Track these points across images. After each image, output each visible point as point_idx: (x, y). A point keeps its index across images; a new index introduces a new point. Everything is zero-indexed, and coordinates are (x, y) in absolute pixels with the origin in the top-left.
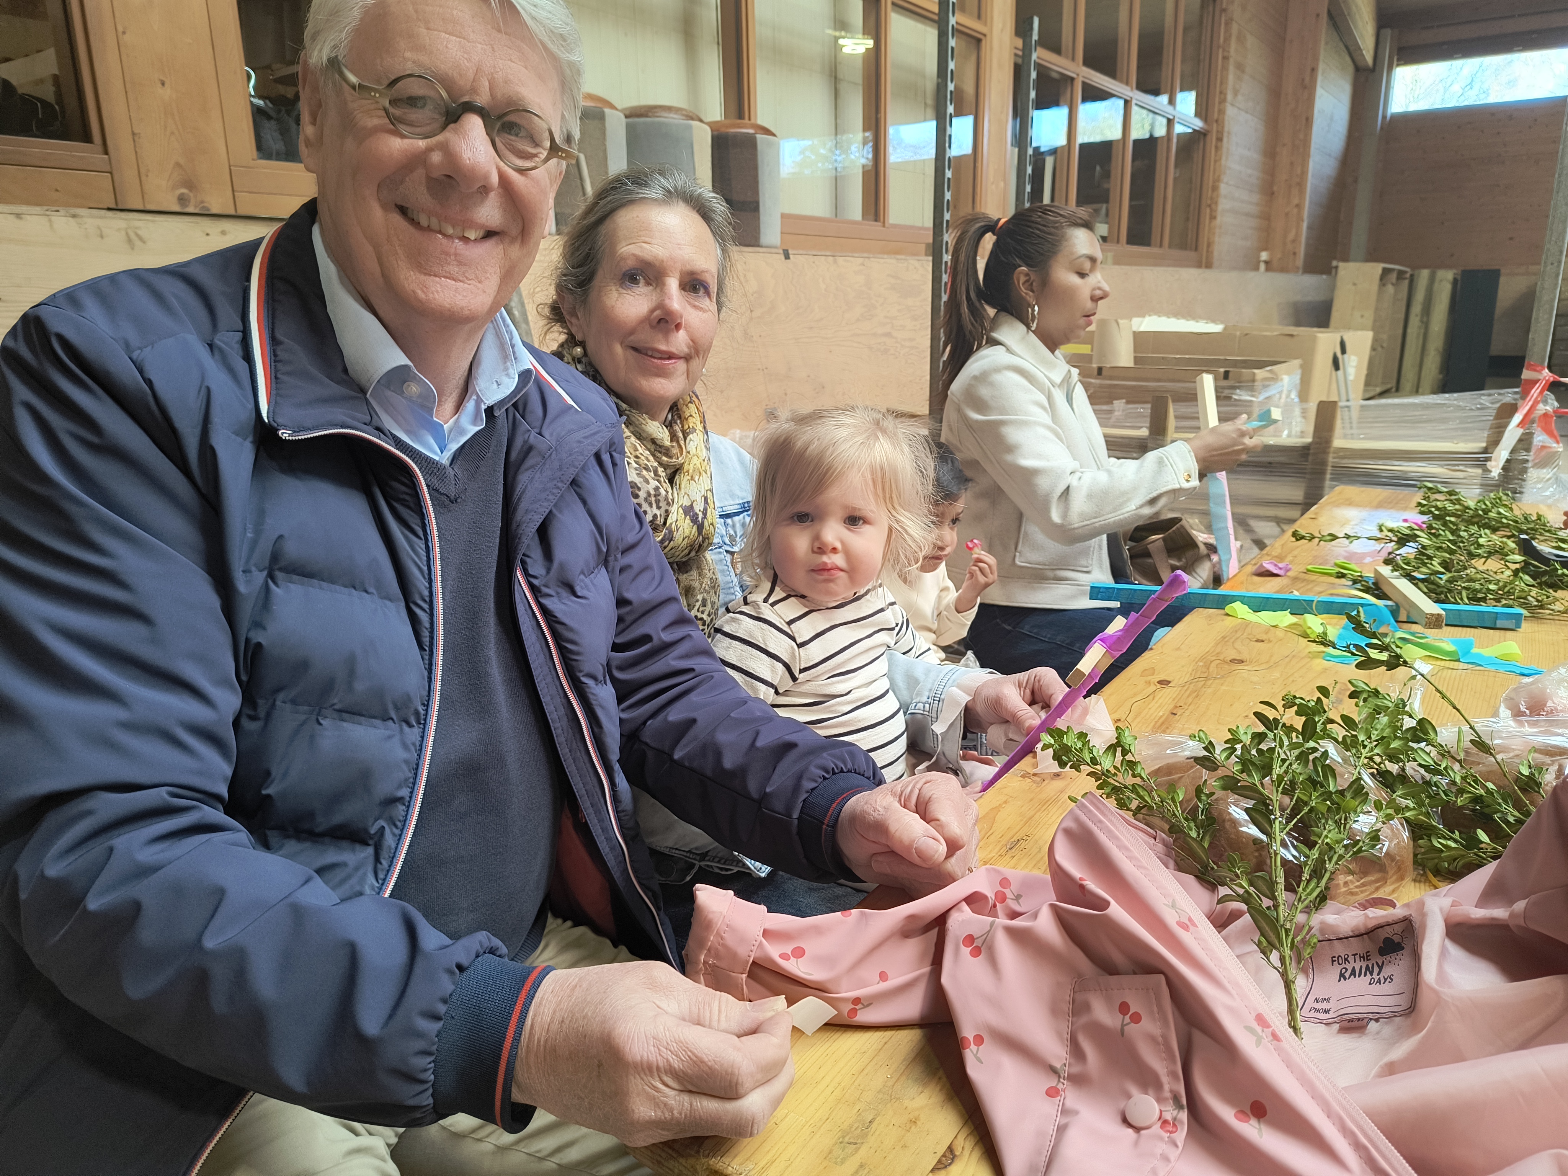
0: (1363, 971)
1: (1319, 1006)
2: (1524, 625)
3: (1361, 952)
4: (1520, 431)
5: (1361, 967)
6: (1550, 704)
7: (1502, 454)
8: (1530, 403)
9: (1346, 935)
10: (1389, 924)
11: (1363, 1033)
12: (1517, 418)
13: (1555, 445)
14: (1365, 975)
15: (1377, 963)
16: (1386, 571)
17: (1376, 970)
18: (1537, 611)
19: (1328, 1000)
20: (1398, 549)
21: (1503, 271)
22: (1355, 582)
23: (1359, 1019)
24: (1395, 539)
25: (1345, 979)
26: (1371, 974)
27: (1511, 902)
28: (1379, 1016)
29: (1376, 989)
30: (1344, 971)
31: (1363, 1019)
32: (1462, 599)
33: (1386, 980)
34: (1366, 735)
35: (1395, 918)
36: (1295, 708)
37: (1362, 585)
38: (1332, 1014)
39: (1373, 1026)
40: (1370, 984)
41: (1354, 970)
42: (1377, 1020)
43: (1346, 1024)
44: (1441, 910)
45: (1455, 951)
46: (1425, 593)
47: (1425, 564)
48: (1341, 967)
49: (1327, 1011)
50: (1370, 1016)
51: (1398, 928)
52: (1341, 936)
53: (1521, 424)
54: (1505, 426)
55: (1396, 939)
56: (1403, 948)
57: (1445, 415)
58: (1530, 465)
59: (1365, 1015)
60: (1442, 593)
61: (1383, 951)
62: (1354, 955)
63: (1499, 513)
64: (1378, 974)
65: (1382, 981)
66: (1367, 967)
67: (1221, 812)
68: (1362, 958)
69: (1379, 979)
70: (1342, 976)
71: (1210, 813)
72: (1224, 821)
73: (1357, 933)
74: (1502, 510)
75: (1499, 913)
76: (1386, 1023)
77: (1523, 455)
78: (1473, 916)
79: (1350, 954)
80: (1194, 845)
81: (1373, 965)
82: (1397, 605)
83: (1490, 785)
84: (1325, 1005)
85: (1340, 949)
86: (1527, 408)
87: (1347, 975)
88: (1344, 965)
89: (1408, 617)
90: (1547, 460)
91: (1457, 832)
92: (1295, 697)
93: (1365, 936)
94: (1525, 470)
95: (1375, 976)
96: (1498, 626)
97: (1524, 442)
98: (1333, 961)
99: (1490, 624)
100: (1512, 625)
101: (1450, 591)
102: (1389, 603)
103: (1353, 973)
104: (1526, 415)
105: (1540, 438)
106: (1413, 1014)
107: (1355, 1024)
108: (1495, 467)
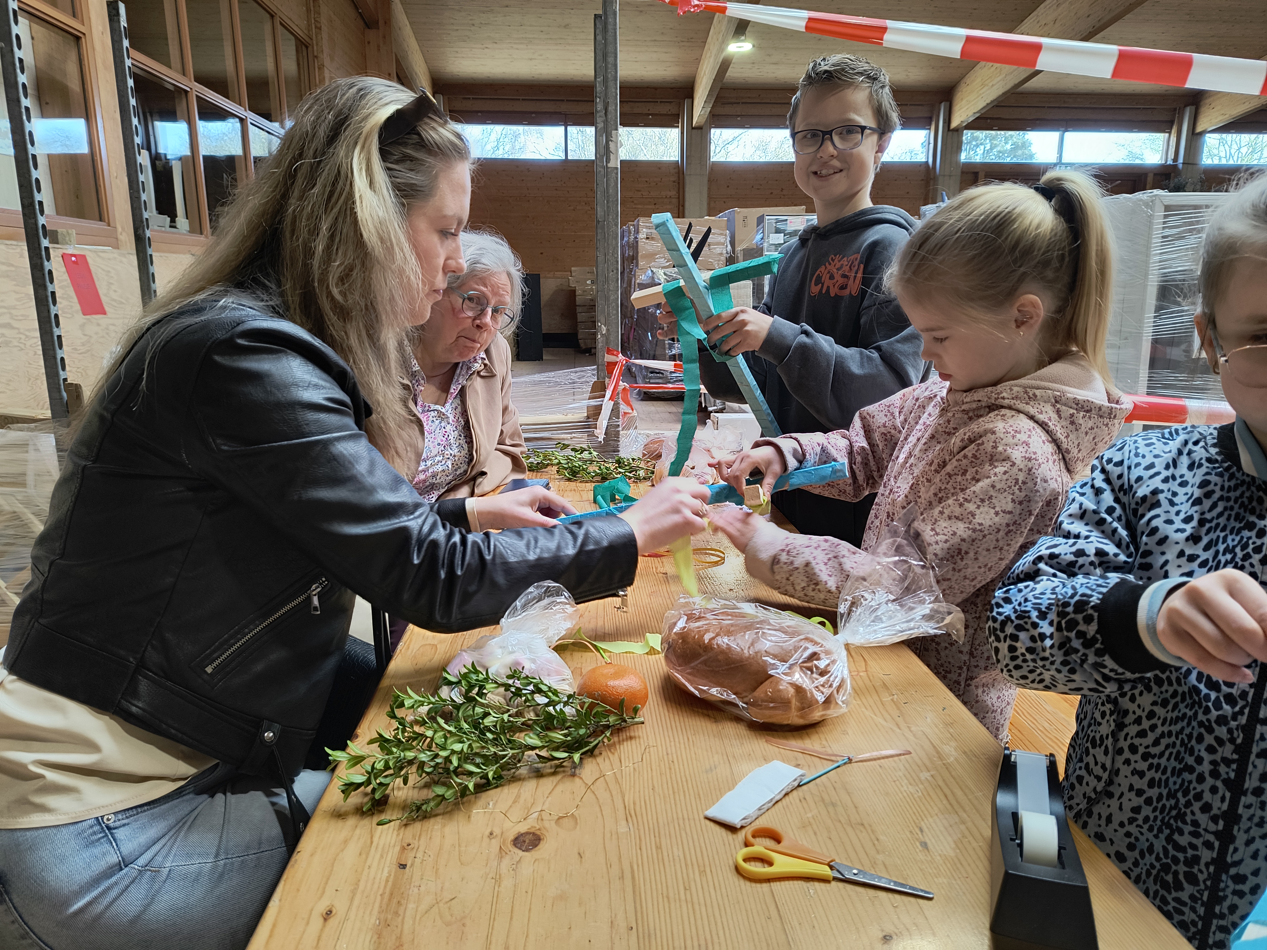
4: (612, 403)
7: (603, 422)
8: (615, 381)
12: (608, 394)
13: (631, 411)
21: (540, 275)
53: (612, 398)
54: (602, 399)
58: (620, 429)
77: (615, 422)
86: (614, 385)
90: (629, 424)
94: (618, 434)
97: (615, 412)
104: (614, 391)
105: (623, 408)
108: (600, 434)
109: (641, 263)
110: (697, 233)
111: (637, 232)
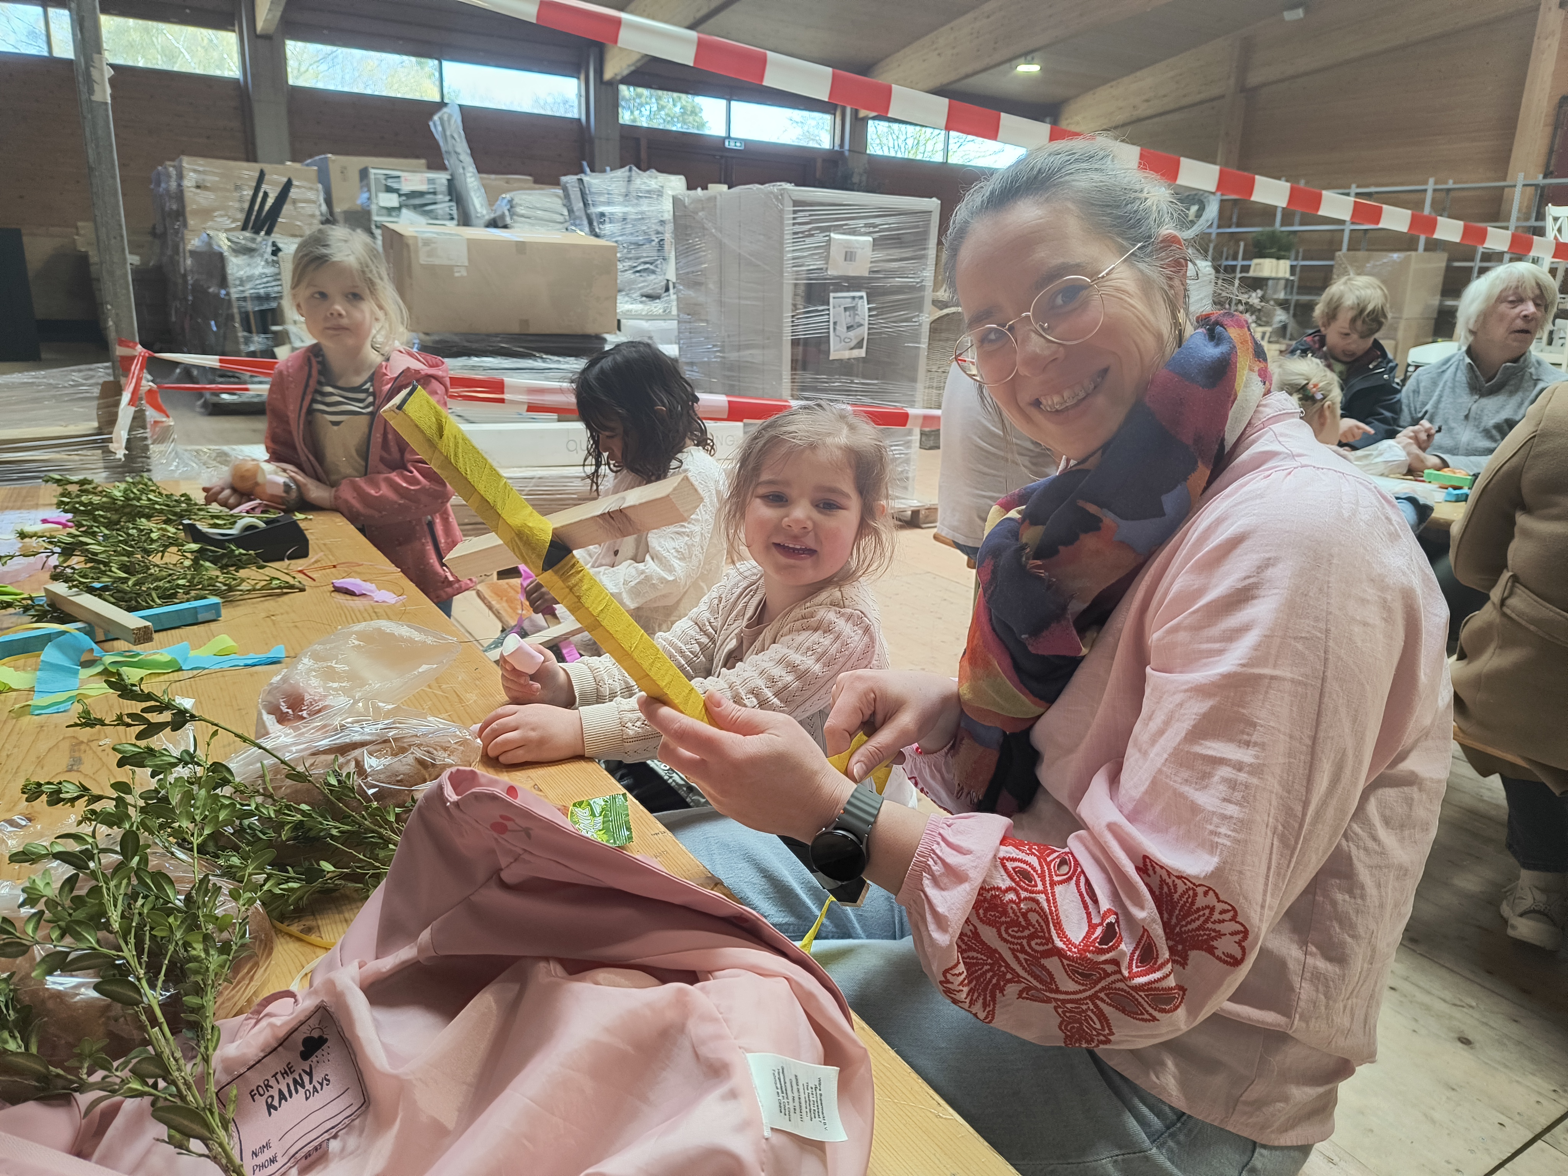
0: (292, 1088)
1: (262, 1158)
2: (224, 612)
3: (281, 1067)
4: (133, 409)
5: (288, 1085)
6: (307, 697)
7: (121, 433)
8: (134, 381)
9: (257, 1059)
10: (302, 1023)
11: (327, 1160)
12: (126, 397)
13: (164, 419)
14: (297, 1092)
15: (304, 1071)
16: (60, 588)
17: (306, 1079)
18: (228, 594)
19: (267, 1146)
20: (65, 561)
21: (23, 231)
22: (26, 609)
23: (316, 1149)
24: (58, 550)
25: (276, 1109)
26: (303, 1086)
27: (413, 936)
28: (334, 1131)
29: (317, 1100)
30: (270, 1100)
31: (320, 1145)
32: (153, 601)
33: (321, 1084)
34: (188, 819)
35: (307, 1013)
36: (44, 797)
37: (37, 611)
38: (281, 1161)
39: (334, 1145)
40: (307, 1099)
41: (281, 1092)
42: (335, 1137)
43: (304, 1162)
44: (353, 980)
45: (386, 1016)
46: (113, 603)
47: (103, 573)
48: (265, 1096)
49: (273, 1160)
50: (326, 1136)
51: (313, 1022)
52: (252, 1063)
53: (132, 402)
54: (117, 404)
55: (316, 1034)
56: (326, 1040)
57: (37, 395)
58: (149, 442)
59: (320, 1140)
60: (131, 599)
61: (306, 1055)
62: (274, 1076)
63: (149, 500)
64: (311, 1082)
65: (318, 1087)
66: (295, 1082)
67: (34, 993)
68: (285, 1074)
69: (314, 1087)
70: (270, 1107)
71: (18, 1001)
72: (43, 1002)
73: (268, 1050)
74: (151, 496)
75: (405, 953)
76: (347, 1133)
77: (139, 433)
78: (384, 970)
79: (269, 1077)
80: (20, 1060)
81: (300, 1075)
82: (89, 624)
83: (304, 807)
84: (267, 1155)
85: (256, 1079)
86: (133, 385)
87: (276, 1103)
88: (267, 1094)
89: (105, 635)
90: (164, 436)
91: (290, 869)
92: (39, 785)
93: (280, 1049)
94: (146, 448)
95: (308, 1086)
96: (200, 620)
97: (139, 420)
98: (253, 1097)
99: (192, 620)
100: (212, 617)
101: (139, 595)
102: (79, 625)
103: (282, 1097)
104: (134, 393)
105: (151, 414)
106: (371, 1108)
107: (315, 1155)
108: (119, 448)
109: (191, 222)
110: (273, 183)
111: (180, 176)
